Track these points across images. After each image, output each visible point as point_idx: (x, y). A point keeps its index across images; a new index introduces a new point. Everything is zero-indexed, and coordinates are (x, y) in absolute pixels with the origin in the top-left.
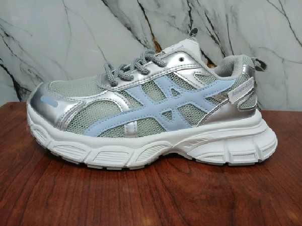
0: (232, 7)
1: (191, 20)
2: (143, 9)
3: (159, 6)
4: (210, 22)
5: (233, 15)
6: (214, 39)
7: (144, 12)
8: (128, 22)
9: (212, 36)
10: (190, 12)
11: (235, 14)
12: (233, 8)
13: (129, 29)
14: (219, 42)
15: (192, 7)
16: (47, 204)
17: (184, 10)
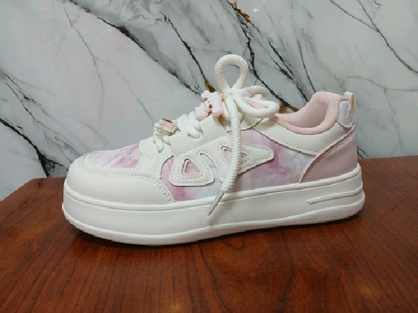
0: (303, 29)
1: (252, 54)
2: (189, 48)
3: (208, 41)
4: (277, 53)
5: (306, 40)
6: (286, 73)
7: (190, 51)
8: (172, 67)
9: (282, 71)
10: (249, 44)
11: (308, 39)
12: (305, 31)
13: (174, 74)
14: (293, 77)
15: (251, 37)
16: (62, 293)
17: (241, 43)
